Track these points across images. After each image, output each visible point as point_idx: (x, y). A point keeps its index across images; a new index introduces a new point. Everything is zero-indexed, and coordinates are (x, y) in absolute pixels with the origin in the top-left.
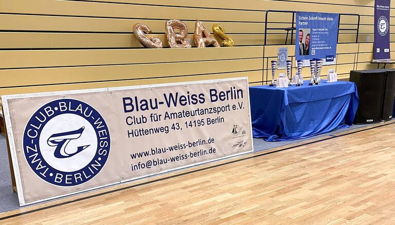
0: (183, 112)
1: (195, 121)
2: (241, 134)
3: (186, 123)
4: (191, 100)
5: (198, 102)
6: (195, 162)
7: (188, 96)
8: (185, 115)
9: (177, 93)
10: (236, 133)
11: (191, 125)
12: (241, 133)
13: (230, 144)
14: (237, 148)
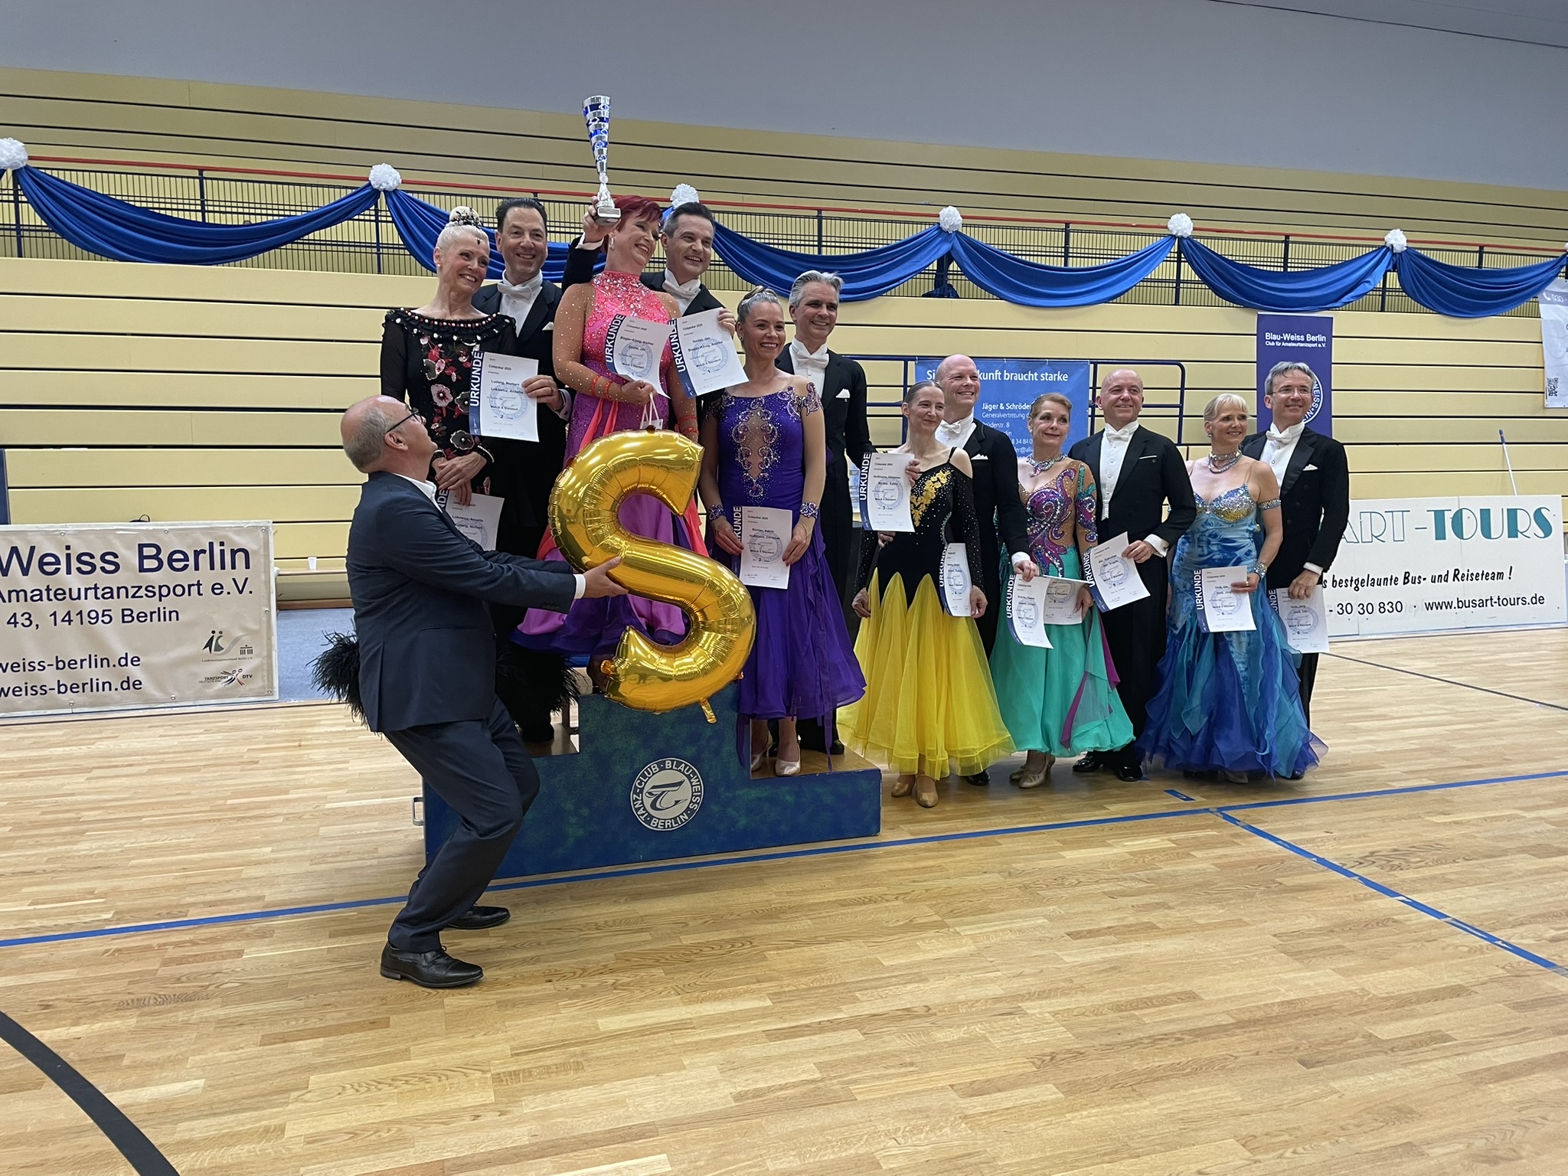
0: (48, 589)
1: (81, 612)
2: (235, 652)
3: (54, 614)
4: (75, 564)
5: (98, 569)
6: (72, 705)
7: (68, 556)
8: (52, 597)
9: (33, 549)
10: (218, 648)
11: (70, 621)
12: (236, 649)
13: (195, 675)
14: (220, 685)
